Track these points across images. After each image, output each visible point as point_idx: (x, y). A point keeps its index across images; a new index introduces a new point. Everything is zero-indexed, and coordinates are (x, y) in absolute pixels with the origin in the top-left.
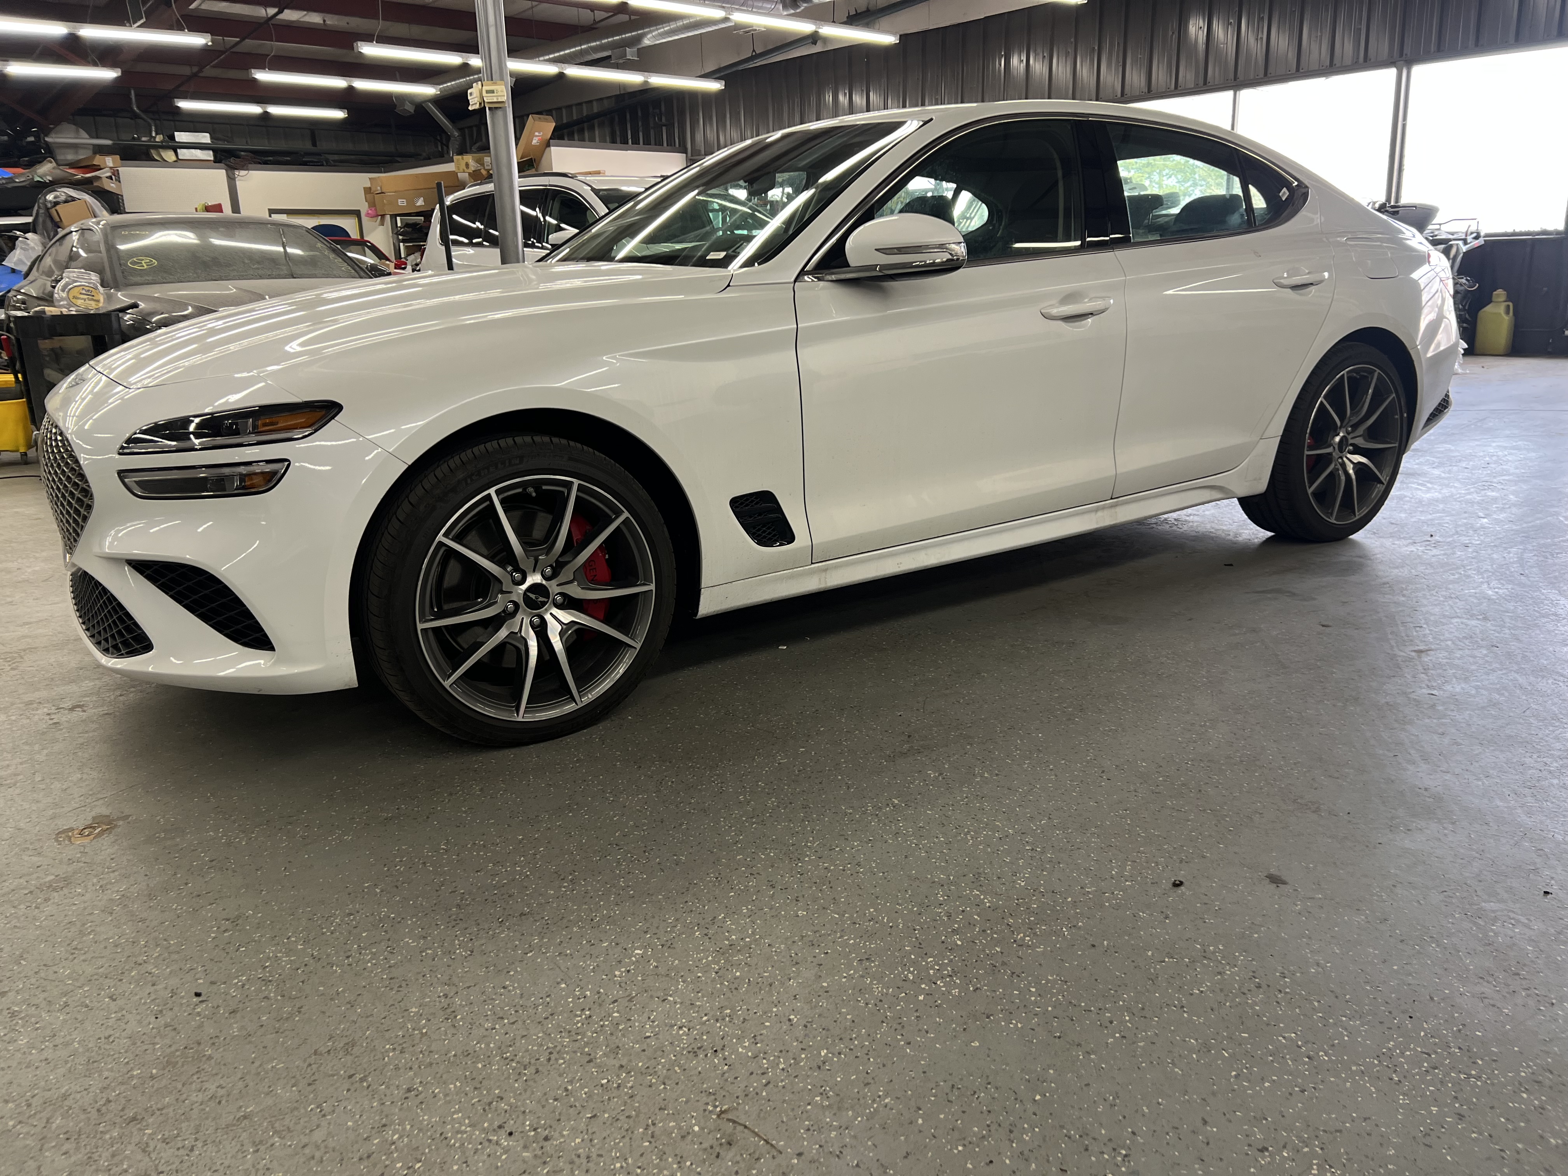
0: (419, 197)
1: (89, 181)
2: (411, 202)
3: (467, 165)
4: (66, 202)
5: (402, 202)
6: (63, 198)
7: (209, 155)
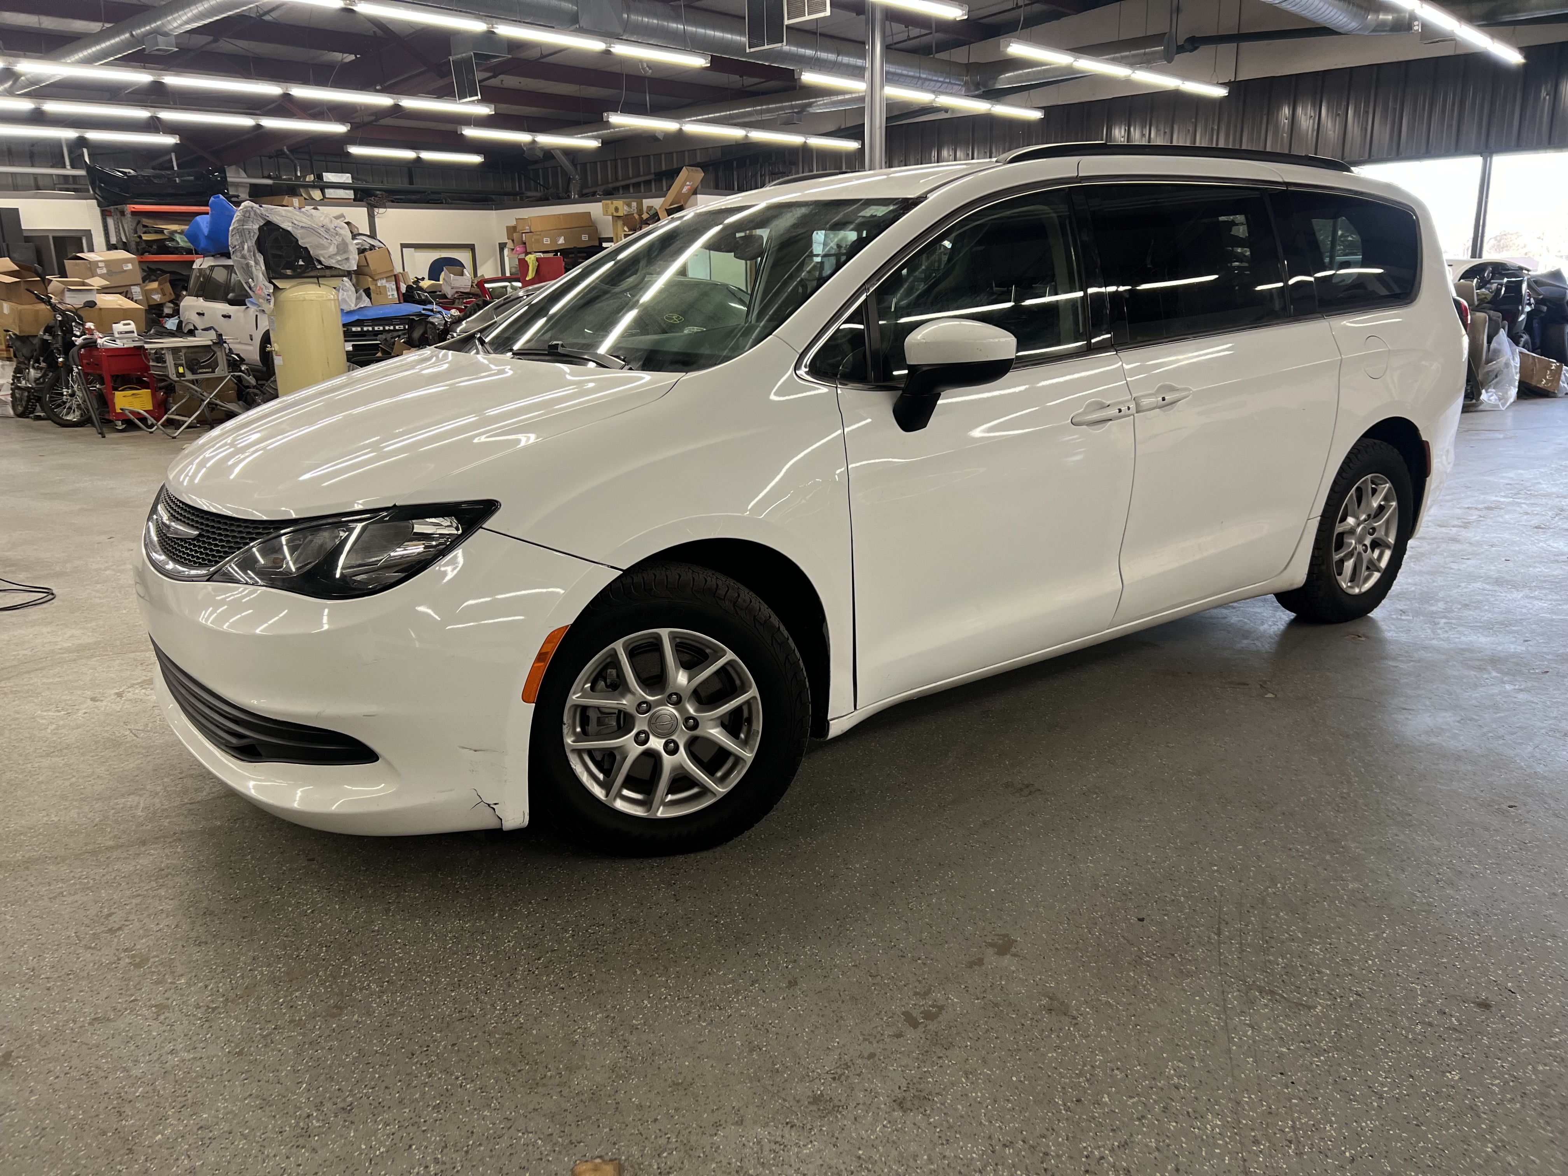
0: (561, 236)
3: (617, 209)
5: (547, 241)
7: (350, 194)
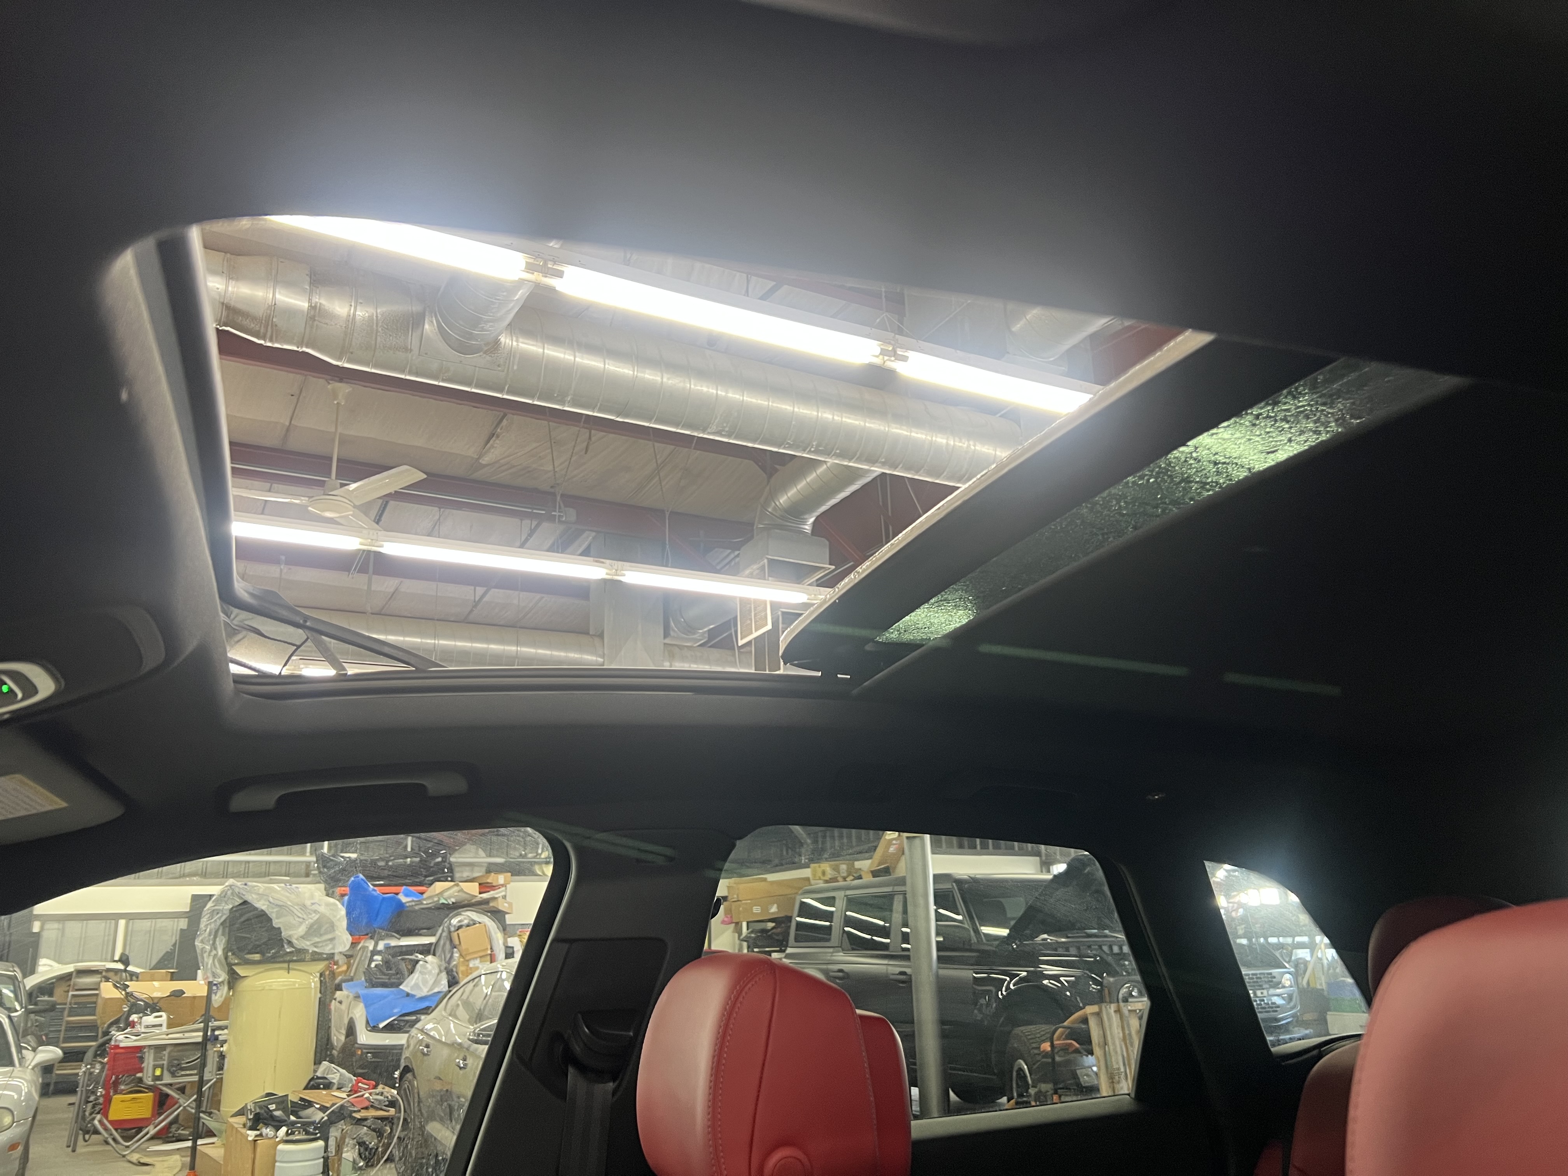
0: (774, 903)
1: (486, 902)
2: (765, 909)
3: (824, 873)
4: (468, 926)
5: (756, 910)
6: (466, 922)
